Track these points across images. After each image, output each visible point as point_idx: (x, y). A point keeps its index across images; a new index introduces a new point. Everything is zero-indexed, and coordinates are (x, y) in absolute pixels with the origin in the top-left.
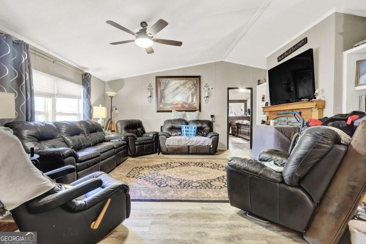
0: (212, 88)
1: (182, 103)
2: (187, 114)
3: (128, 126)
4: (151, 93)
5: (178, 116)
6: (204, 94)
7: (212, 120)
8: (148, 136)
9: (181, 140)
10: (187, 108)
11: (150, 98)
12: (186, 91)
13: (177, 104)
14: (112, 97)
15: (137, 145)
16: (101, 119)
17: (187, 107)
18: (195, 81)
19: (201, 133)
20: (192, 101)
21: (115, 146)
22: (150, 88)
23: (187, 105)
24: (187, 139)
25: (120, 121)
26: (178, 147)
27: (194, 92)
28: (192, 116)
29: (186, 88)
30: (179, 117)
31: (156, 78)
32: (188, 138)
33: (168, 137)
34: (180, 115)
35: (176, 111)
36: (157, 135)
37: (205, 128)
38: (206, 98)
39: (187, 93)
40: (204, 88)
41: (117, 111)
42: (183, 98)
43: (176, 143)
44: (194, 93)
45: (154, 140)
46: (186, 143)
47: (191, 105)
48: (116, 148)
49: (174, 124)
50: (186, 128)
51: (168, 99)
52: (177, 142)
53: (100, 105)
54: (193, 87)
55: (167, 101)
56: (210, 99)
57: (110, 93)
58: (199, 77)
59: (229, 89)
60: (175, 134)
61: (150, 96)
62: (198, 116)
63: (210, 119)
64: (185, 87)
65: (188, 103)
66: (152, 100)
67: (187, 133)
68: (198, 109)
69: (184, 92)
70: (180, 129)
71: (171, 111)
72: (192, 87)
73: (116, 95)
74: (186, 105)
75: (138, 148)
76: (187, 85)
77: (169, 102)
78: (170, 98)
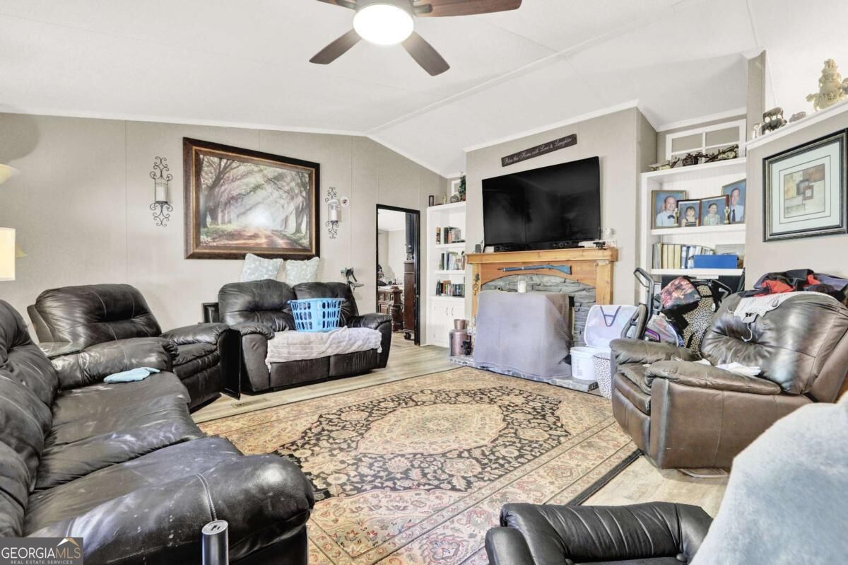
0: (345, 202)
1: (269, 233)
2: (288, 268)
4: (167, 193)
5: (264, 271)
6: (327, 213)
7: (350, 282)
8: (197, 341)
9: (310, 343)
10: (284, 249)
11: (162, 207)
12: (282, 201)
13: (255, 236)
17: (283, 246)
18: (307, 176)
20: (298, 230)
23: (284, 241)
24: (324, 339)
27: (303, 205)
28: (303, 273)
29: (281, 192)
30: (266, 273)
31: (184, 144)
32: (325, 335)
33: (270, 337)
34: (270, 268)
35: (256, 257)
38: (332, 225)
39: (283, 207)
40: (327, 197)
42: (274, 220)
43: (296, 353)
44: (302, 209)
46: (324, 349)
47: (296, 242)
49: (260, 295)
51: (226, 220)
52: (298, 351)
54: (301, 192)
55: (223, 223)
56: (341, 228)
58: (316, 166)
59: (379, 206)
61: (163, 203)
63: (344, 280)
64: (280, 188)
65: (288, 235)
66: (167, 218)
68: (314, 250)
69: (276, 202)
71: (243, 257)
72: (297, 191)
74: (281, 241)
76: (285, 184)
77: (230, 228)
78: (233, 216)
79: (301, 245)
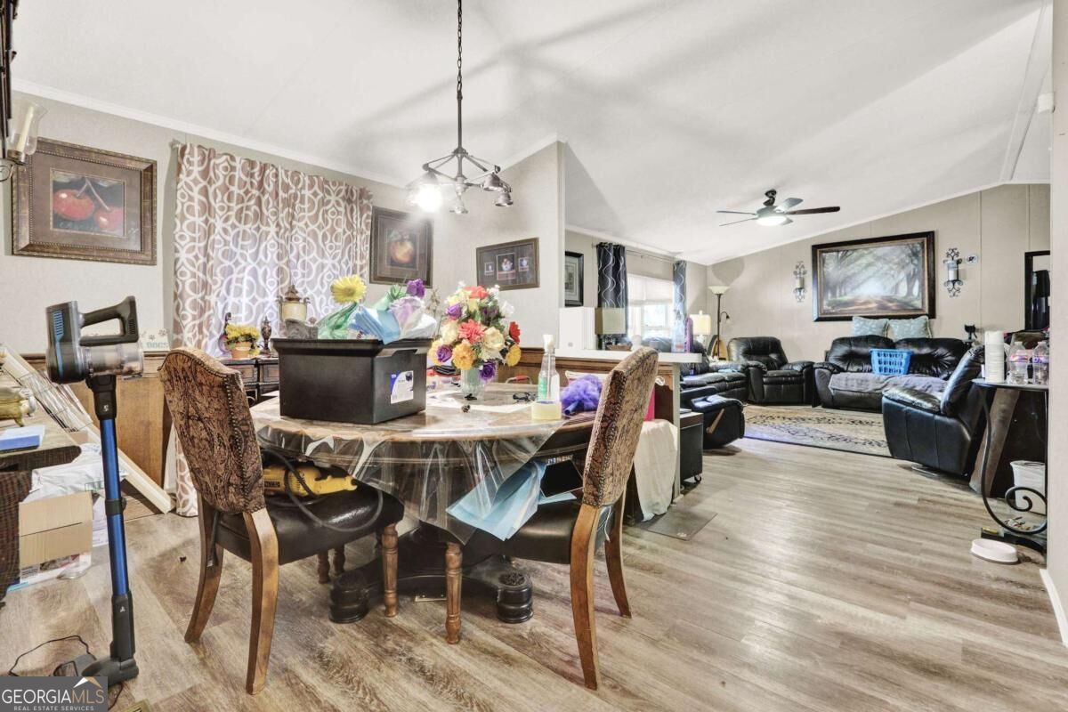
0: (971, 259)
1: (878, 299)
2: (892, 325)
3: (749, 348)
4: (803, 282)
5: (868, 328)
6: (944, 274)
7: (970, 338)
8: (792, 369)
9: (867, 381)
10: (894, 310)
11: (800, 291)
12: (892, 272)
13: (865, 303)
14: (719, 296)
15: (766, 383)
16: (701, 336)
17: (894, 308)
18: (918, 245)
19: (930, 369)
20: (909, 293)
21: (726, 378)
22: (799, 272)
23: (895, 304)
24: (881, 380)
25: (735, 339)
26: (858, 394)
27: (914, 272)
28: (907, 329)
29: (891, 265)
30: (871, 330)
31: (813, 250)
32: (883, 377)
33: (835, 373)
34: (874, 326)
35: (863, 319)
36: (809, 367)
37: (942, 356)
38: (951, 284)
39: (893, 276)
40: (947, 258)
41: (728, 321)
42: (885, 288)
43: (852, 386)
44: (914, 275)
45: (804, 377)
46: (880, 386)
47: (907, 304)
48: (727, 381)
49: (856, 346)
50: (879, 355)
51: (843, 293)
52: (855, 385)
53: (701, 312)
54: (912, 261)
55: (841, 296)
56: (965, 287)
57: (717, 289)
58: (929, 235)
59: (1030, 255)
60: (855, 368)
61: (800, 289)
62: (926, 329)
63: (962, 336)
64: (889, 262)
65: (898, 299)
66: (803, 297)
67: (883, 366)
68: (927, 311)
69: (886, 274)
70: (867, 359)
71: (850, 319)
72: (907, 261)
73: (727, 291)
74: (890, 305)
75: (768, 389)
76: (895, 257)
77: (846, 298)
78: (848, 290)
79: (912, 306)
